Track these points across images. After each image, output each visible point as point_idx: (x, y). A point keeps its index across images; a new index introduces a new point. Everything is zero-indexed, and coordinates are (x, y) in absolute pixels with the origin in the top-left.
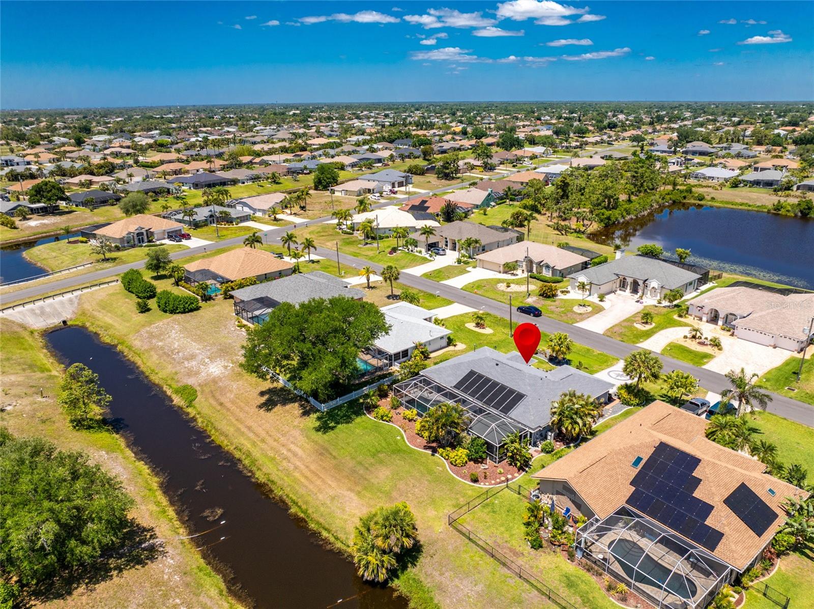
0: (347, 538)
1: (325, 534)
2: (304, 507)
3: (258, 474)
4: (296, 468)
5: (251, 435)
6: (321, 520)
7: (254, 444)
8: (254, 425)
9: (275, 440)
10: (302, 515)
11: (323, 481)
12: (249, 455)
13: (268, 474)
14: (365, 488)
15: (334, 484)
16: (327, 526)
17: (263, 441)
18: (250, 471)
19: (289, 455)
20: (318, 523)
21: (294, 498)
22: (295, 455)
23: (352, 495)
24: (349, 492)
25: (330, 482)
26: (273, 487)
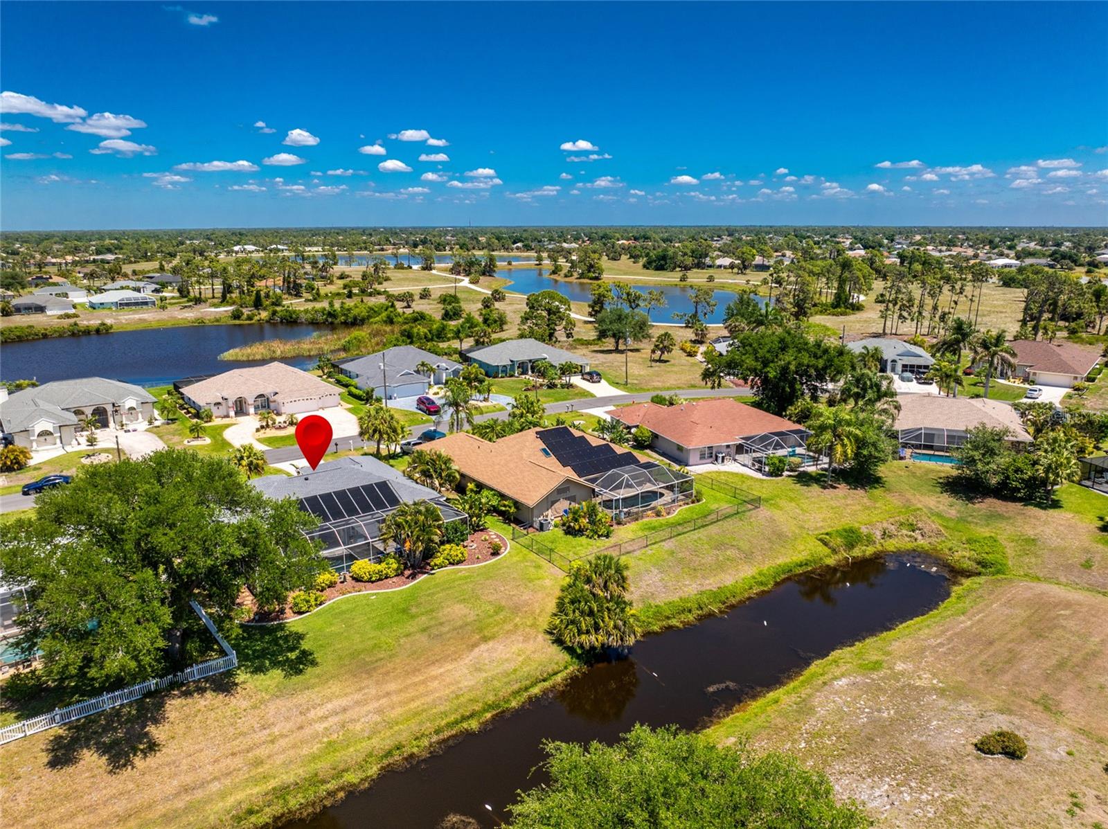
0: (557, 663)
1: (536, 690)
2: (477, 707)
3: (352, 778)
4: (380, 711)
5: (215, 787)
6: (516, 687)
7: (255, 781)
8: (188, 779)
9: (272, 742)
10: (488, 715)
11: (435, 678)
12: (282, 792)
13: (370, 755)
14: (481, 630)
15: (449, 666)
16: (528, 682)
17: (258, 762)
18: (331, 794)
19: (333, 720)
20: (516, 693)
21: (452, 718)
22: (345, 710)
23: (483, 647)
24: (476, 650)
25: (442, 670)
26: (407, 751)
